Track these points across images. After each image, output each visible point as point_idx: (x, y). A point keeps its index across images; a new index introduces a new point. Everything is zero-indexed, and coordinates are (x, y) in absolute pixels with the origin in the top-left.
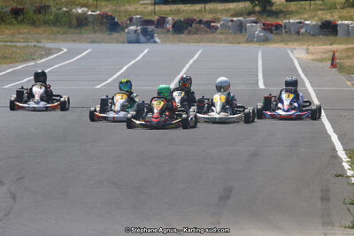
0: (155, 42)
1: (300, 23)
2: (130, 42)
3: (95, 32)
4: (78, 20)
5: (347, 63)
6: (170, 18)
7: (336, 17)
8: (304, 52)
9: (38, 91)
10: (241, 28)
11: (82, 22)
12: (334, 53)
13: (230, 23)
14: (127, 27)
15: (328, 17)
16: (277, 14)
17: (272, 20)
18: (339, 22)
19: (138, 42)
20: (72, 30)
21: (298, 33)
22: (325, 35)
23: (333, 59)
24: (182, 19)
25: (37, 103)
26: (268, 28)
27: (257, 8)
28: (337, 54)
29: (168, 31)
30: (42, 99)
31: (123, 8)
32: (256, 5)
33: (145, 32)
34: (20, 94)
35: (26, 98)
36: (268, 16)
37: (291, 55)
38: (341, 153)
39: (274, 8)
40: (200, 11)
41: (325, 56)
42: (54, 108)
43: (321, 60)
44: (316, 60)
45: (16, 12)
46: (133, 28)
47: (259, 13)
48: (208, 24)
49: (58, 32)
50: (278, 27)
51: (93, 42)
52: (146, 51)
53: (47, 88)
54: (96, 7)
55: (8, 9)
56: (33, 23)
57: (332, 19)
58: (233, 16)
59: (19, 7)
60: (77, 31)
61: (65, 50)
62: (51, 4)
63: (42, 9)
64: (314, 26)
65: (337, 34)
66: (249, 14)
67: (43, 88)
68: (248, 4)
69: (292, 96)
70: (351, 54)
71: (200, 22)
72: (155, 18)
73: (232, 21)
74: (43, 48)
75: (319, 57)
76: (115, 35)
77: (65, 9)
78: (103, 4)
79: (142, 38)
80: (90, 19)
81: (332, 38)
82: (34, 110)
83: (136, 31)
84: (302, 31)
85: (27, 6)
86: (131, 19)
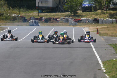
0: (39, 26)
1: (87, 19)
2: (30, 25)
3: (19, 22)
4: (13, 18)
5: (102, 32)
6: (44, 18)
7: (98, 17)
8: (88, 29)
9: (9, 35)
10: (67, 21)
11: (14, 19)
12: (98, 29)
13: (63, 19)
14: (29, 20)
15: (96, 17)
16: (79, 16)
17: (77, 18)
18: (99, 19)
19: (33, 25)
20: (11, 22)
21: (86, 22)
22: (95, 23)
23: (97, 31)
24: (48, 18)
25: (9, 39)
27: (72, 14)
28: (99, 29)
29: (43, 22)
30: (10, 38)
31: (28, 14)
32: (72, 13)
33: (35, 22)
34: (4, 36)
35: (5, 38)
36: (76, 17)
37: (84, 30)
38: (100, 62)
39: (78, 14)
40: (54, 15)
41: (95, 30)
42: (13, 40)
43: (94, 31)
44: (92, 31)
46: (31, 21)
47: (73, 16)
48: (56, 19)
49: (7, 22)
50: (79, 20)
51: (18, 25)
52: (36, 29)
53: (12, 35)
54: (19, 14)
57: (97, 18)
58: (64, 17)
60: (13, 22)
61: (9, 28)
62: (4, 13)
64: (91, 20)
65: (99, 23)
66: (70, 16)
67: (11, 35)
68: (69, 13)
69: (89, 36)
70: (103, 29)
71: (54, 19)
72: (39, 17)
73: (64, 18)
74: (2, 28)
75: (93, 30)
76: (26, 23)
77: (9, 15)
78: (21, 13)
79: (34, 24)
80: (17, 18)
81: (97, 24)
82: (8, 41)
83: (32, 22)
84: (87, 22)
86: (31, 18)
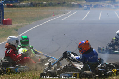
0: (90, 10)
2: (85, 10)
6: (93, 4)
10: (109, 6)
11: (73, 5)
14: (83, 6)
16: (117, 3)
17: (116, 4)
19: (86, 9)
20: (71, 7)
24: (96, 5)
26: (115, 6)
27: (112, 2)
29: (93, 7)
31: (82, 3)
33: (88, 8)
45: (59, 4)
48: (102, 5)
49: (68, 8)
50: (118, 6)
51: (76, 10)
52: (89, 12)
54: (76, 3)
55: (57, 3)
56: (62, 6)
58: (107, 4)
59: (59, 2)
62: (66, 2)
63: (64, 3)
68: (110, 1)
71: (100, 5)
72: (90, 4)
74: (66, 11)
76: (81, 8)
77: (69, 3)
78: (78, 1)
80: (75, 5)
83: (86, 7)
85: (61, 2)
